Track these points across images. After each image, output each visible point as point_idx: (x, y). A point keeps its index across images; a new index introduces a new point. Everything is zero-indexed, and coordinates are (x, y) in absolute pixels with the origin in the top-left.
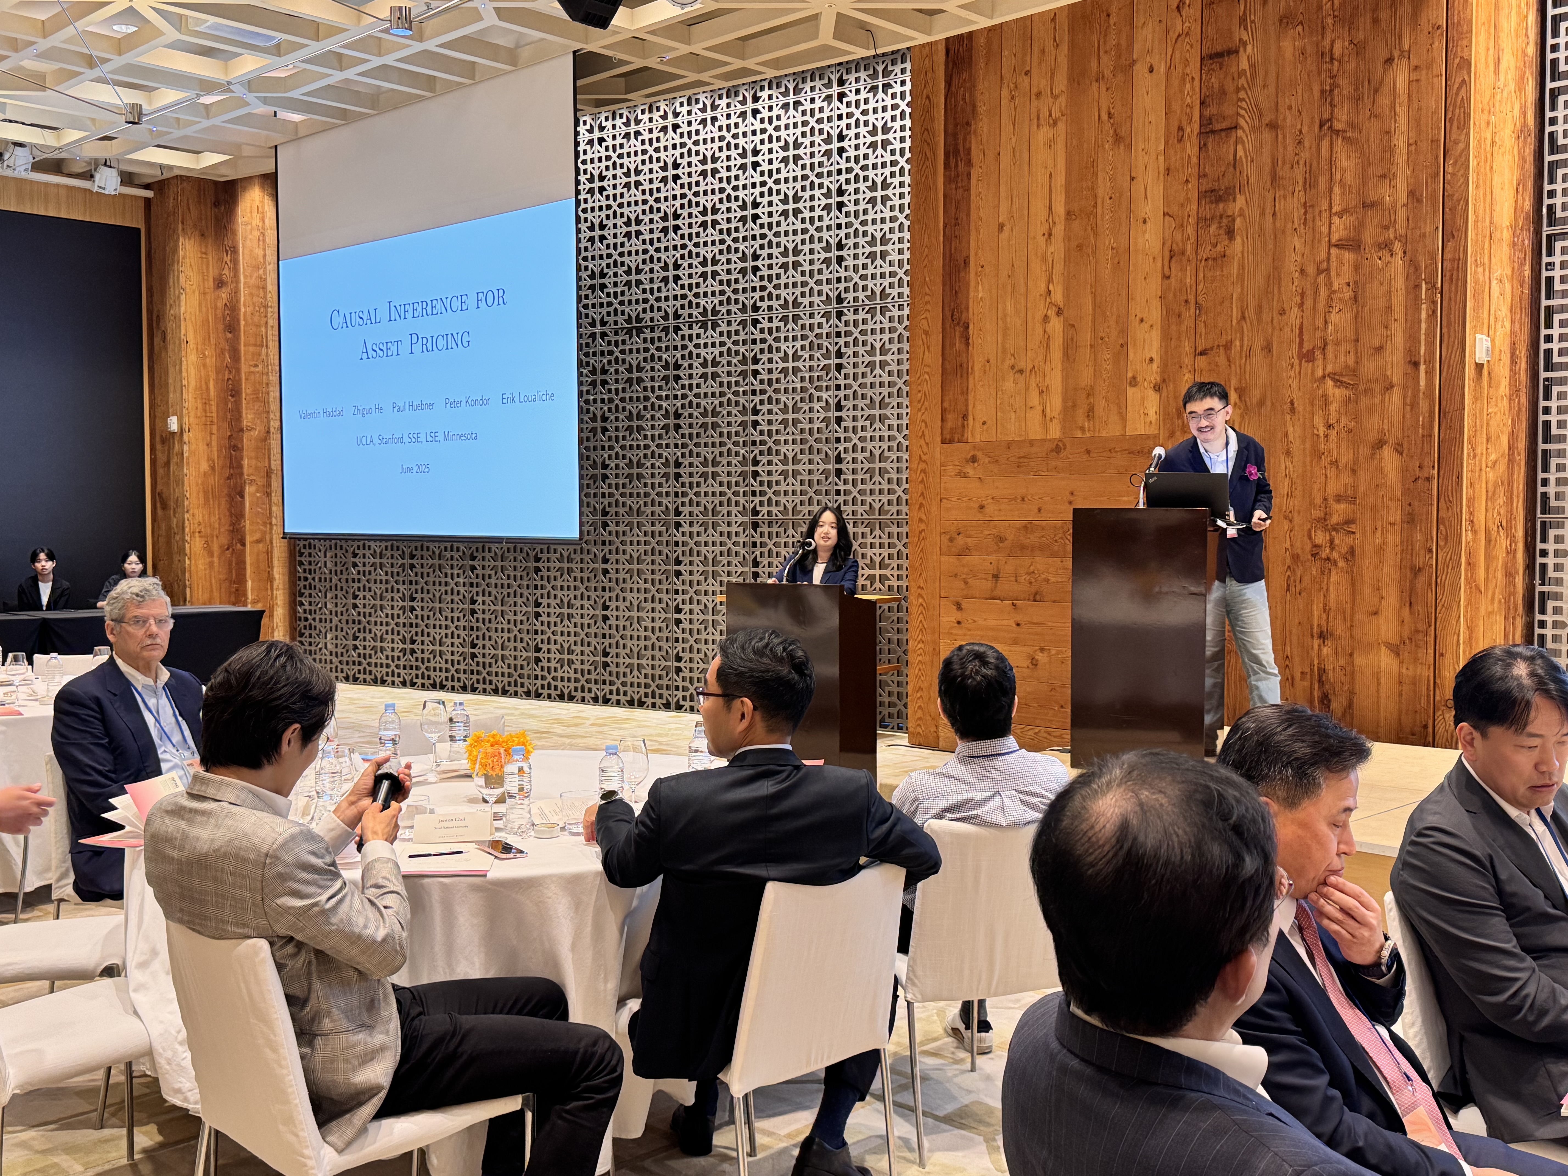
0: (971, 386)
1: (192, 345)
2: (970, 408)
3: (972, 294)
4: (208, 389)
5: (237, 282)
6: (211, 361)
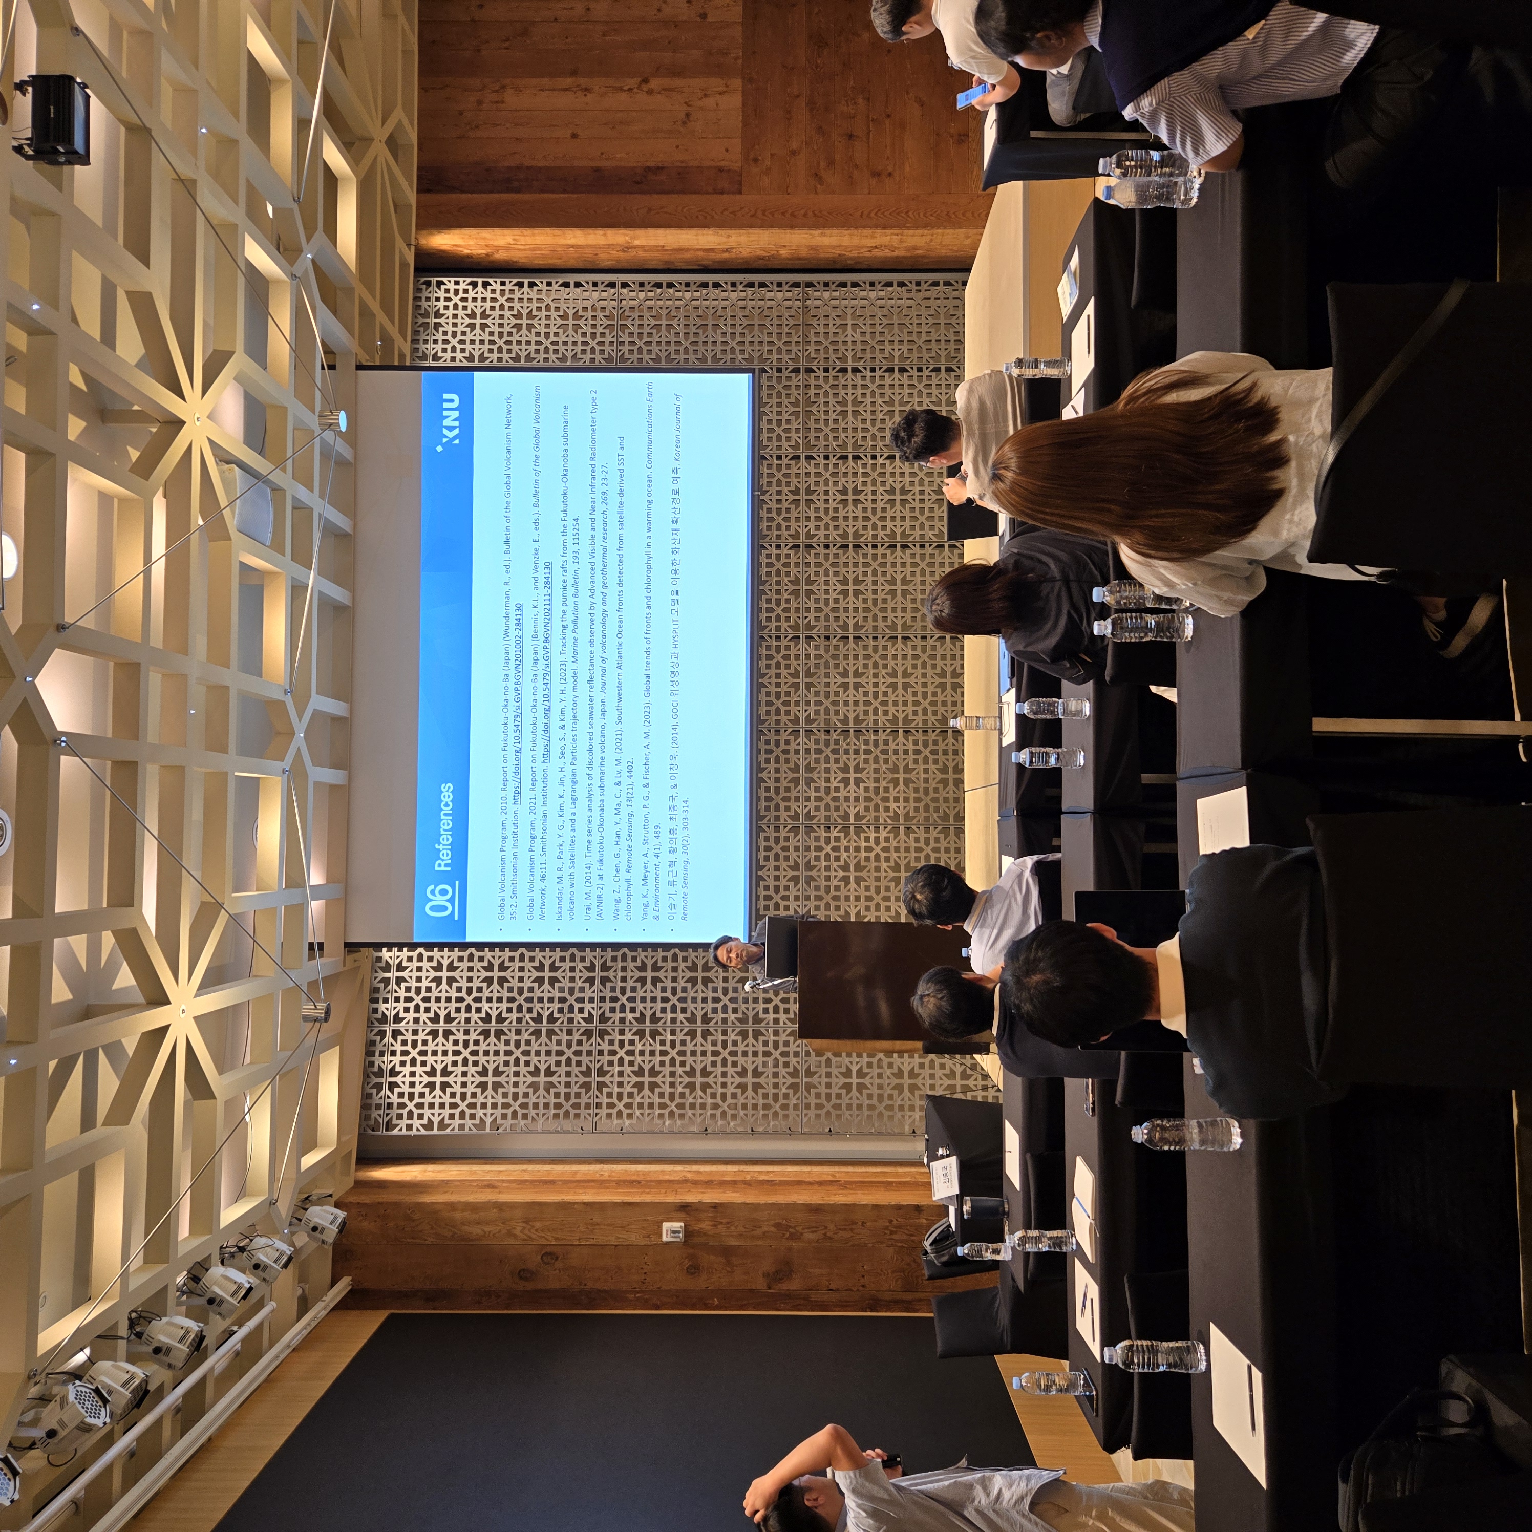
2: (713, 164)
3: (623, 164)
4: (628, 1192)
5: (489, 1180)
6: (591, 1191)
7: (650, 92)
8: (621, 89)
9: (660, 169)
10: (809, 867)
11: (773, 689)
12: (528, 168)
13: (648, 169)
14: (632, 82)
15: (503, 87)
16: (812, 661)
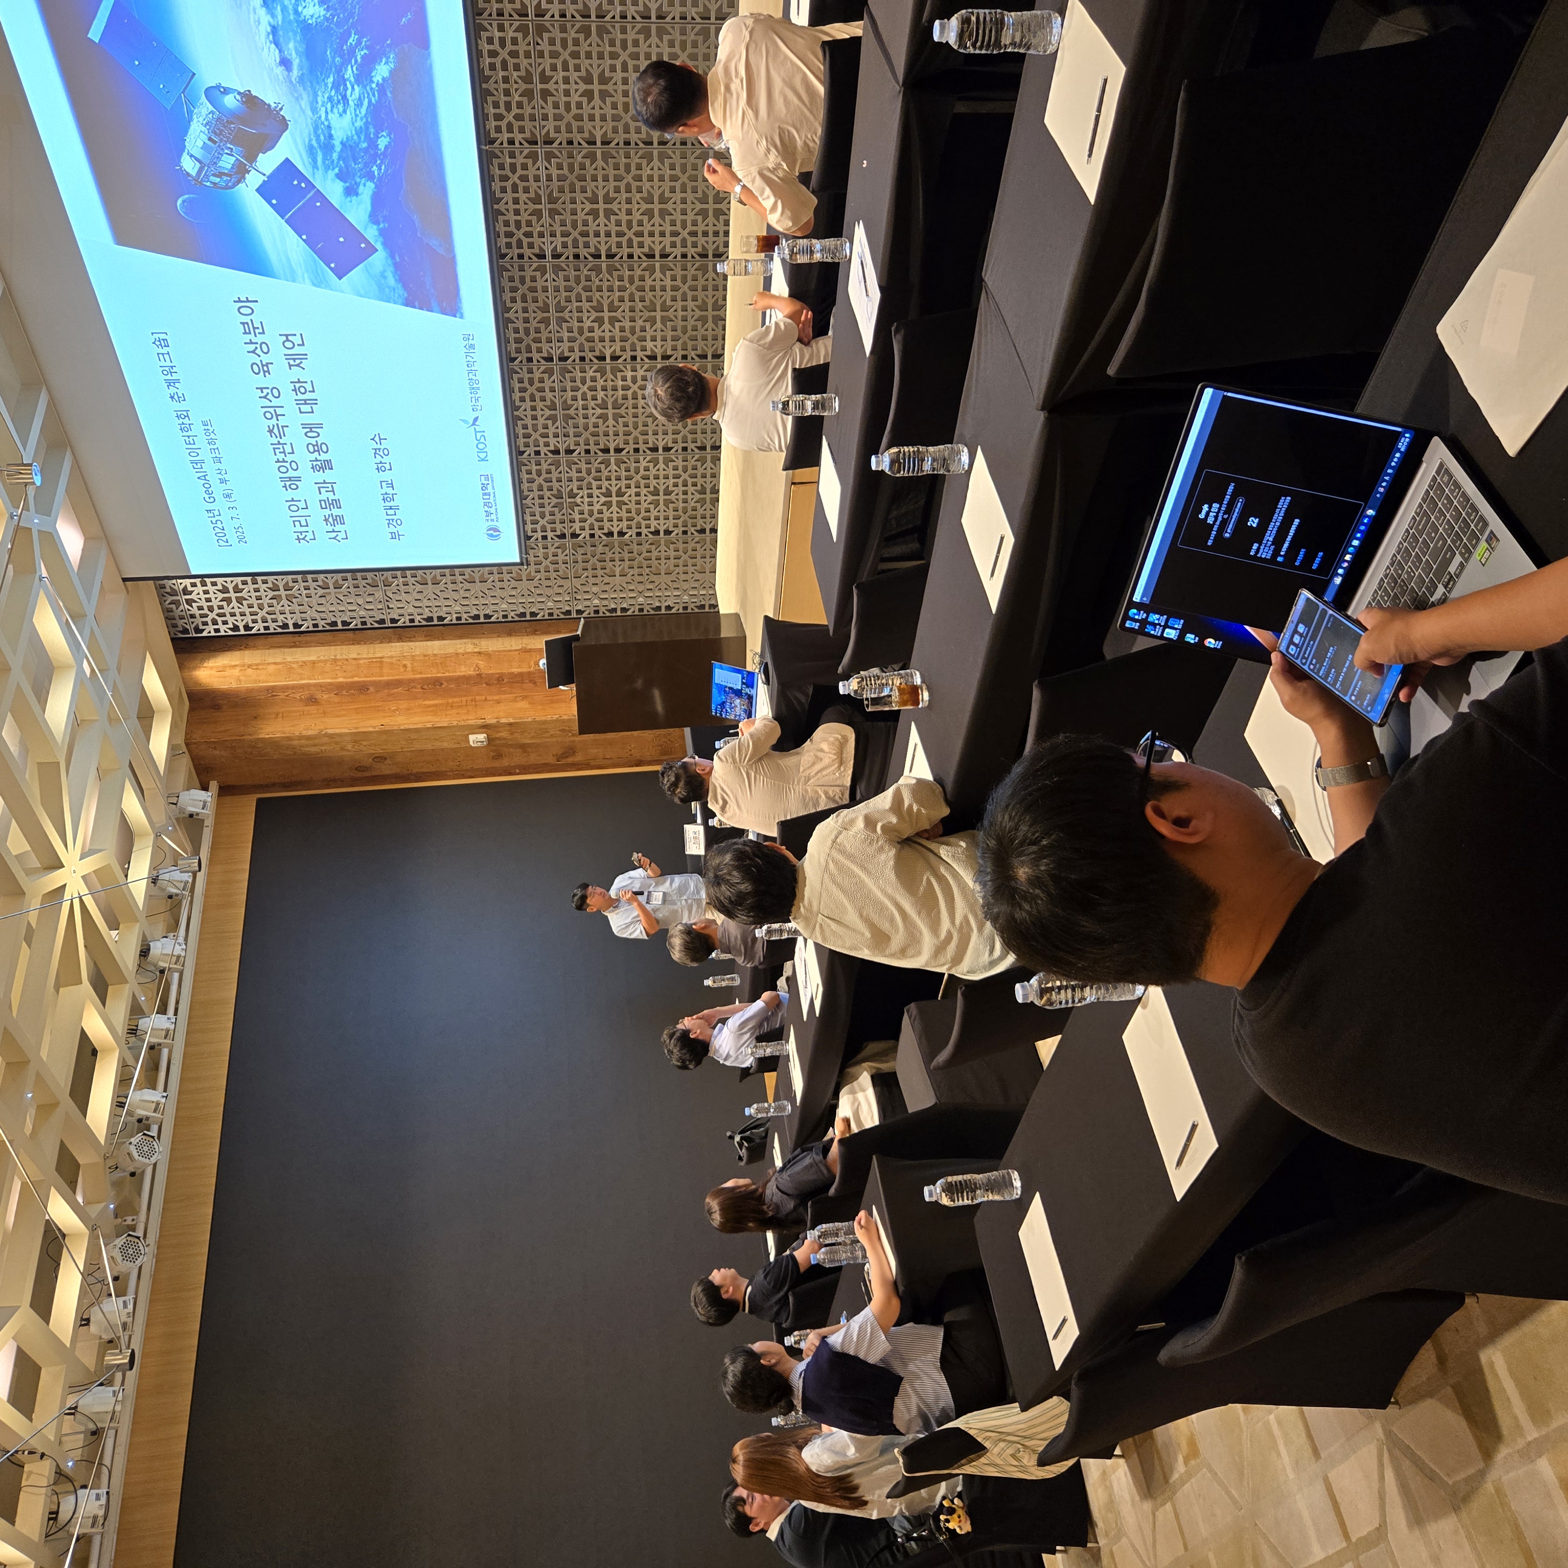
1: (385, 721)
4: (435, 705)
5: (309, 685)
6: (404, 705)
10: (567, 407)
11: (512, 218)
16: (555, 183)
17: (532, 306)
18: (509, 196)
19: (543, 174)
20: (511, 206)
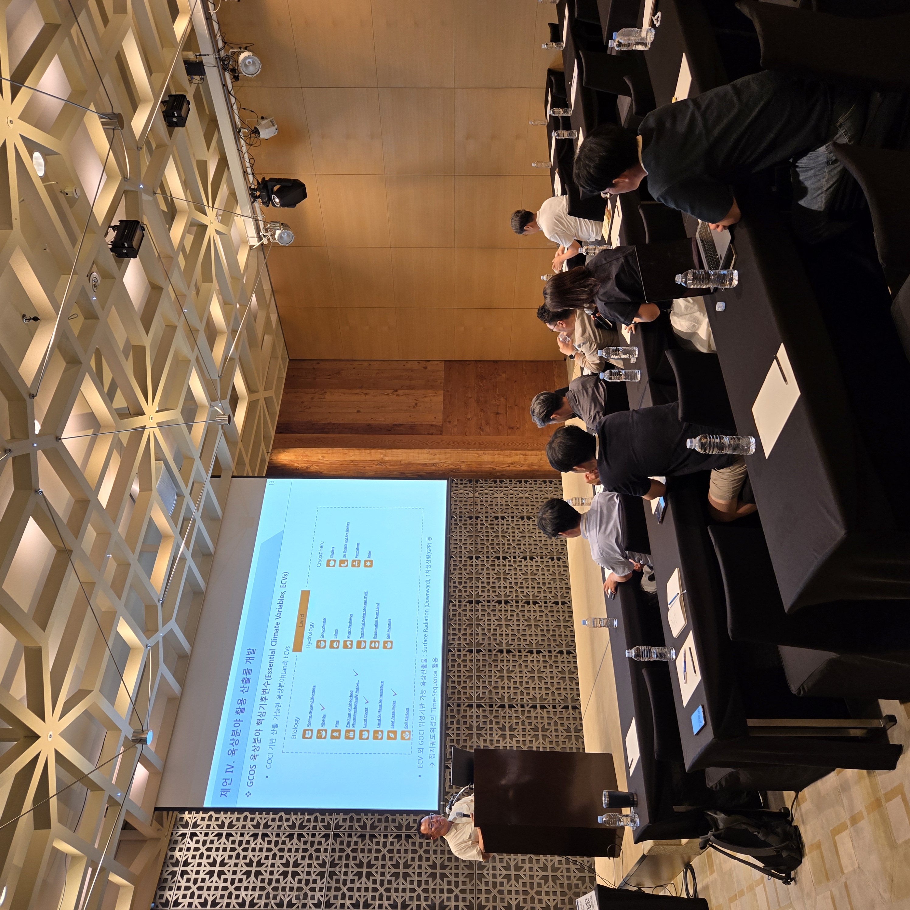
0: (419, 423)
2: (428, 423)
3: (382, 423)
7: (398, 395)
8: (383, 394)
9: (400, 425)
11: (456, 679)
12: (334, 424)
13: (395, 425)
14: (390, 391)
15: (325, 393)
16: (481, 663)
17: (463, 727)
18: (456, 669)
19: (475, 659)
20: (456, 674)
